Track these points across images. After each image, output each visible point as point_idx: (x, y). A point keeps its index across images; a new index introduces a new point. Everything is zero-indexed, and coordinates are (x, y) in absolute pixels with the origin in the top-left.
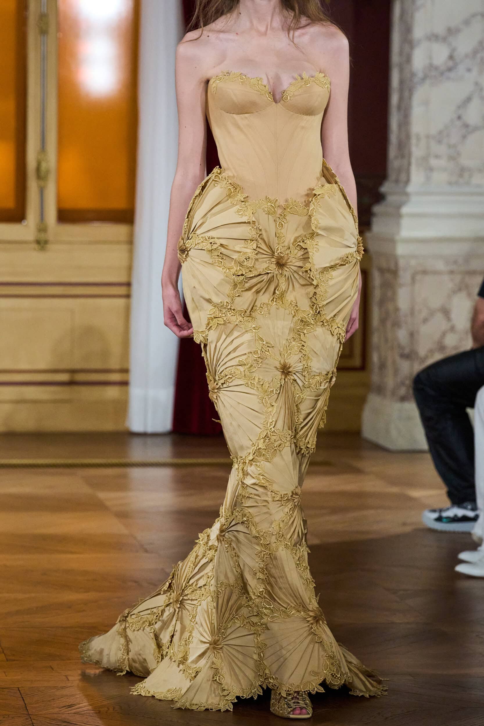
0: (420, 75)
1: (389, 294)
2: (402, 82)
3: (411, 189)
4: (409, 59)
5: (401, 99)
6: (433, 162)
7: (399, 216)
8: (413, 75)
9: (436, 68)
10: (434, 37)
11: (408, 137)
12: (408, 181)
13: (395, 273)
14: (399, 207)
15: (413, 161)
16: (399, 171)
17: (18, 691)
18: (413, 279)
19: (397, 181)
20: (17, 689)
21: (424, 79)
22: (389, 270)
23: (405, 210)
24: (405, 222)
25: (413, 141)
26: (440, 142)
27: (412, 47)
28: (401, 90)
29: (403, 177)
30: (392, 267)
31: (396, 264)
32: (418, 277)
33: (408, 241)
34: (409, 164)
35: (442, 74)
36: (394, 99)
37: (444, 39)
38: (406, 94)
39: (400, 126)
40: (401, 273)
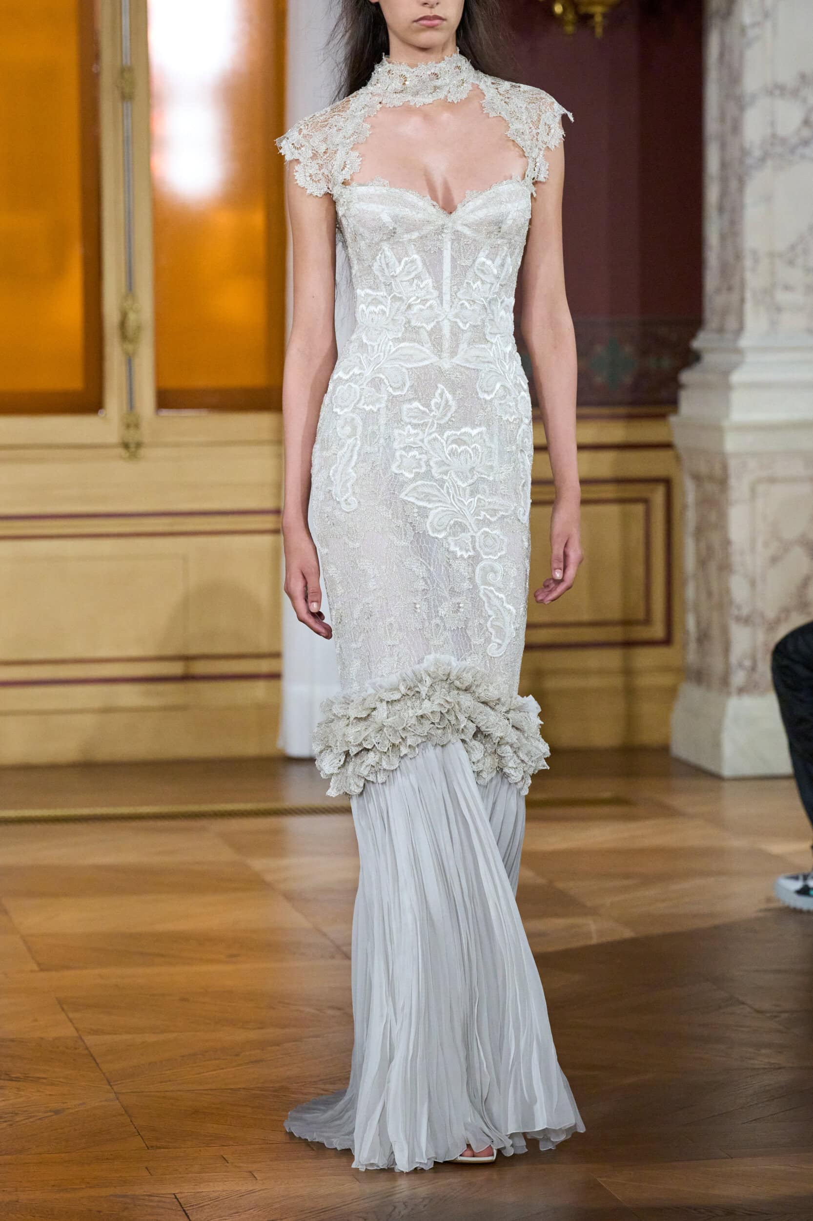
0: (757, 153)
1: (713, 517)
2: (724, 165)
3: (745, 342)
4: (736, 128)
5: (724, 193)
6: (782, 297)
7: (727, 388)
8: (744, 152)
9: (784, 141)
10: (778, 90)
11: (738, 256)
12: (740, 329)
13: (723, 482)
14: (726, 373)
15: (748, 295)
16: (725, 313)
17: (175, 1200)
18: (753, 491)
19: (721, 330)
20: (173, 1196)
21: (763, 159)
22: (711, 478)
23: (736, 377)
24: (737, 397)
25: (748, 263)
26: (791, 263)
27: (742, 108)
28: (724, 181)
29: (731, 323)
30: (718, 471)
31: (725, 468)
32: (761, 488)
33: (743, 428)
34: (742, 301)
35: (793, 150)
36: (712, 194)
37: (795, 93)
38: (733, 184)
39: (723, 238)
40: (733, 482)
